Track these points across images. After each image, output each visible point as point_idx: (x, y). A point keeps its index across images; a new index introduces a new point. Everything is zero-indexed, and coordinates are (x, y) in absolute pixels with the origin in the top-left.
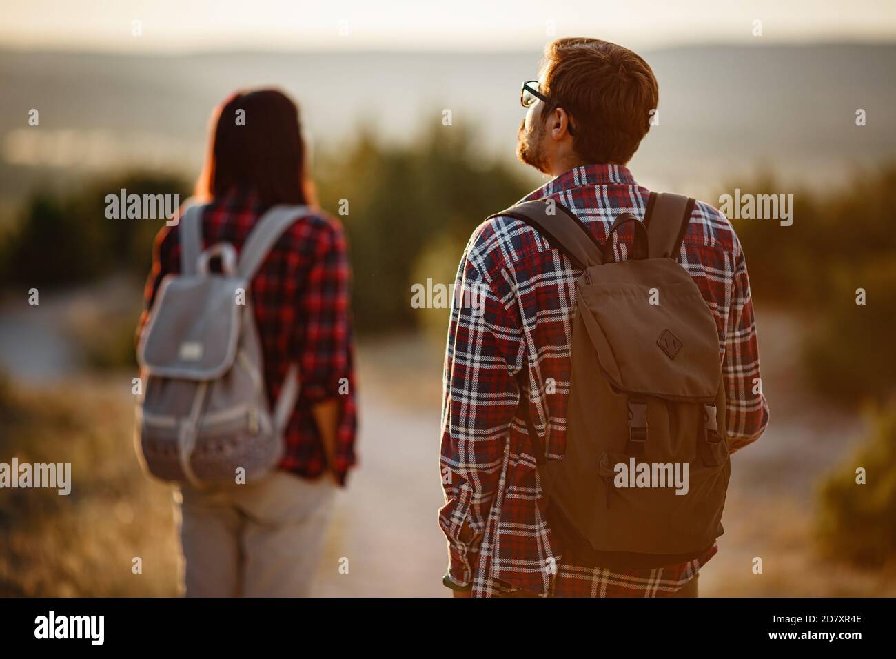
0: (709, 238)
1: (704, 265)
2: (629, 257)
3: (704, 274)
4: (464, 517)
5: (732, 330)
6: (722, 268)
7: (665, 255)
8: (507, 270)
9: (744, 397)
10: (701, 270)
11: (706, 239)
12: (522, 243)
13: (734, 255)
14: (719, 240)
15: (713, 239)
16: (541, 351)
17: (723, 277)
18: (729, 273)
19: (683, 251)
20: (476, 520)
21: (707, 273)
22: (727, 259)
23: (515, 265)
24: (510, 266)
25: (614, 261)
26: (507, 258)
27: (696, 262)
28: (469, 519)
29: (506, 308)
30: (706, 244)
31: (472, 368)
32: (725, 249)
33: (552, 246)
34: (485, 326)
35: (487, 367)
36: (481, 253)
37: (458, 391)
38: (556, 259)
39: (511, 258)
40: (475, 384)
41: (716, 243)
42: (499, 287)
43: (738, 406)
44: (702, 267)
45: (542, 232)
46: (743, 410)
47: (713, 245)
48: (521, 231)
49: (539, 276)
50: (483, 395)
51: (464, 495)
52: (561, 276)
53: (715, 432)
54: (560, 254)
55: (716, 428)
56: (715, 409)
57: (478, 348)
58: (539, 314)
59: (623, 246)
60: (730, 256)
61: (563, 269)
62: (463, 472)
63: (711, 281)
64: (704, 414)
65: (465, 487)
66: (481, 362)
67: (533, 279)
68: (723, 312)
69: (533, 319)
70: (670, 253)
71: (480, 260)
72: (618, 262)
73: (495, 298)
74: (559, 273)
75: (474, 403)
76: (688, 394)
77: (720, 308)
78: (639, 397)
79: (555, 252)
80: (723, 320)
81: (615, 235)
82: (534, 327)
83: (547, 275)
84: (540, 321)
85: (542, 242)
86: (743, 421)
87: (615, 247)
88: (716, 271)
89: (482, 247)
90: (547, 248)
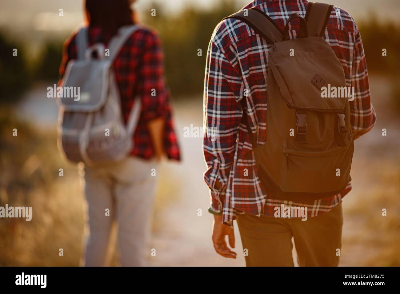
0: (341, 25)
1: (337, 40)
2: (298, 36)
3: (338, 45)
4: (216, 176)
5: (354, 73)
6: (348, 41)
7: (317, 35)
8: (233, 46)
9: (362, 109)
10: (336, 42)
11: (339, 26)
12: (240, 31)
13: (354, 34)
14: (346, 26)
15: (343, 26)
16: (252, 88)
17: (349, 46)
18: (351, 44)
19: (326, 33)
20: (223, 178)
21: (340, 44)
22: (350, 36)
23: (237, 43)
24: (234, 44)
25: (289, 39)
26: (232, 40)
27: (334, 38)
28: (219, 177)
29: (233, 66)
30: (339, 28)
31: (217, 99)
32: (349, 31)
33: (256, 33)
34: (223, 76)
35: (224, 97)
36: (219, 38)
37: (210, 111)
38: (258, 39)
39: (234, 40)
40: (219, 107)
41: (344, 28)
42: (229, 55)
43: (359, 113)
44: (337, 41)
45: (251, 26)
46: (362, 116)
47: (342, 29)
48: (240, 25)
49: (250, 49)
50: (223, 112)
51: (216, 165)
52: (261, 49)
53: (344, 128)
54: (261, 37)
55: (344, 125)
56: (344, 115)
57: (220, 88)
58: (250, 69)
59: (294, 31)
60: (352, 34)
61: (262, 44)
62: (214, 153)
63: (342, 48)
64: (337, 119)
65: (216, 161)
66: (222, 95)
67: (246, 51)
68: (349, 64)
69: (247, 72)
70: (319, 34)
71: (219, 41)
72: (292, 40)
73: (227, 61)
74: (260, 47)
75: (218, 116)
76: (329, 108)
77: (347, 62)
78: (302, 111)
79: (258, 36)
80: (349, 68)
81: (290, 26)
82: (248, 76)
83: (254, 48)
84: (251, 72)
85: (251, 31)
86: (362, 121)
87: (290, 32)
88: (344, 43)
89: (220, 35)
90: (253, 34)
